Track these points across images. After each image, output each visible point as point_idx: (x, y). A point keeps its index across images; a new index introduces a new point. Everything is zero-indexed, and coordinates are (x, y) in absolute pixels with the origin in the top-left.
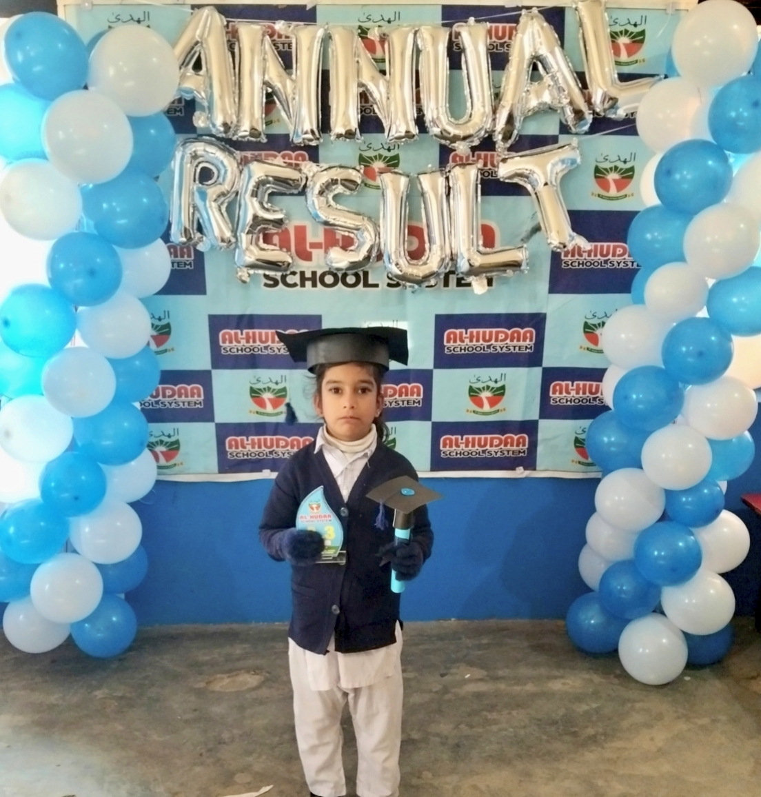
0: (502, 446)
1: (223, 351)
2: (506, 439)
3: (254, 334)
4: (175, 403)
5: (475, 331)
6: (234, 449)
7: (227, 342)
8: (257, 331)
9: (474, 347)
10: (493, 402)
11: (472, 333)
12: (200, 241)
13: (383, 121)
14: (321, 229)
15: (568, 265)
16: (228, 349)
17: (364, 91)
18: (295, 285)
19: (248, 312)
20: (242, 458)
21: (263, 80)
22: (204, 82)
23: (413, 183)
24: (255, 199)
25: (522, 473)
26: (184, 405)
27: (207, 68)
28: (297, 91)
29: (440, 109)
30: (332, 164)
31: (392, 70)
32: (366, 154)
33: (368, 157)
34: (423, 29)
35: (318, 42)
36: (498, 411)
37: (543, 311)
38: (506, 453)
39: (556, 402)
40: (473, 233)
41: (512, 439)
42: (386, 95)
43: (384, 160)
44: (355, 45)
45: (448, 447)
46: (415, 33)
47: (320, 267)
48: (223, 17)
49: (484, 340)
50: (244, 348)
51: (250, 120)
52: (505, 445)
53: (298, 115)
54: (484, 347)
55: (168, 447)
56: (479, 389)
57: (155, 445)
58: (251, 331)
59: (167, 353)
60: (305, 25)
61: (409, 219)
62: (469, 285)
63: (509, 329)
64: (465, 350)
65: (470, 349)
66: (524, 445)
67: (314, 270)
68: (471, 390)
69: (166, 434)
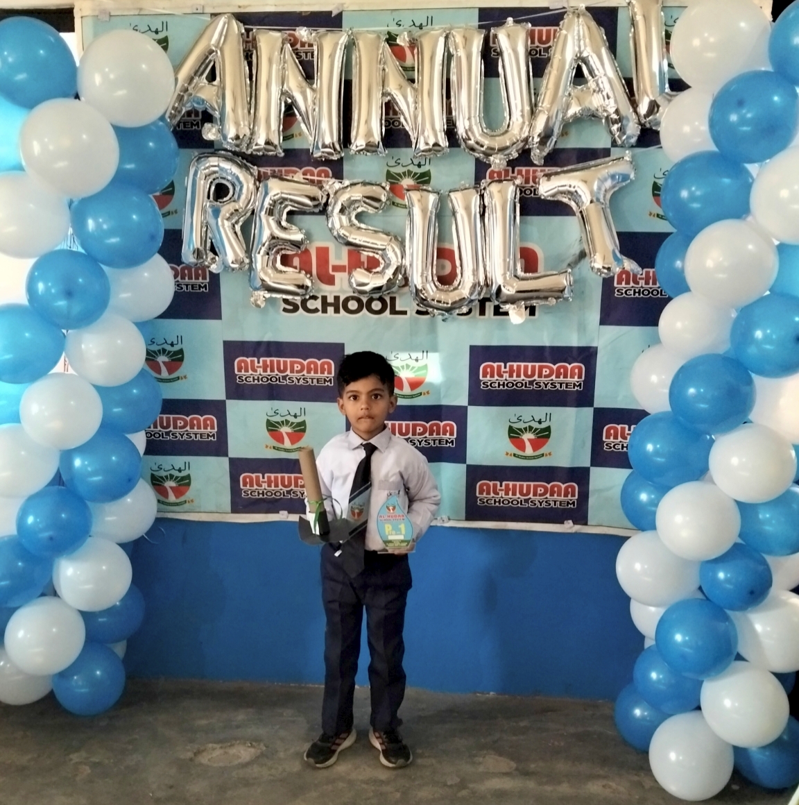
0: (548, 495)
1: (238, 380)
2: (553, 487)
3: (272, 362)
4: (187, 435)
5: (515, 365)
6: (248, 487)
7: (243, 371)
8: (275, 359)
9: (515, 383)
10: (536, 445)
11: (511, 367)
12: (214, 263)
13: (410, 133)
14: (345, 250)
15: (622, 294)
16: (244, 379)
17: (389, 101)
18: (316, 310)
19: (266, 339)
20: (257, 497)
21: (282, 90)
22: (218, 93)
23: (443, 201)
24: (272, 218)
25: (571, 528)
26: (196, 438)
27: (220, 78)
28: (317, 103)
29: (473, 119)
30: (355, 181)
31: (420, 78)
32: (393, 170)
33: (396, 174)
34: (454, 32)
35: (341, 49)
36: (543, 455)
37: (594, 345)
38: (552, 504)
39: (611, 448)
40: (509, 257)
41: (559, 488)
42: (413, 105)
43: (413, 177)
44: (381, 51)
45: (485, 493)
46: (447, 38)
47: (344, 292)
48: (241, 25)
49: (526, 375)
50: (260, 377)
51: (266, 133)
52: (552, 495)
53: (318, 127)
54: (526, 383)
55: (178, 482)
56: (520, 430)
57: (164, 480)
58: (268, 359)
59: (180, 381)
60: (327, 31)
61: (438, 241)
62: (506, 314)
63: (554, 365)
64: (503, 385)
65: (510, 385)
66: (573, 495)
67: (337, 294)
68: (511, 430)
69: (177, 468)
